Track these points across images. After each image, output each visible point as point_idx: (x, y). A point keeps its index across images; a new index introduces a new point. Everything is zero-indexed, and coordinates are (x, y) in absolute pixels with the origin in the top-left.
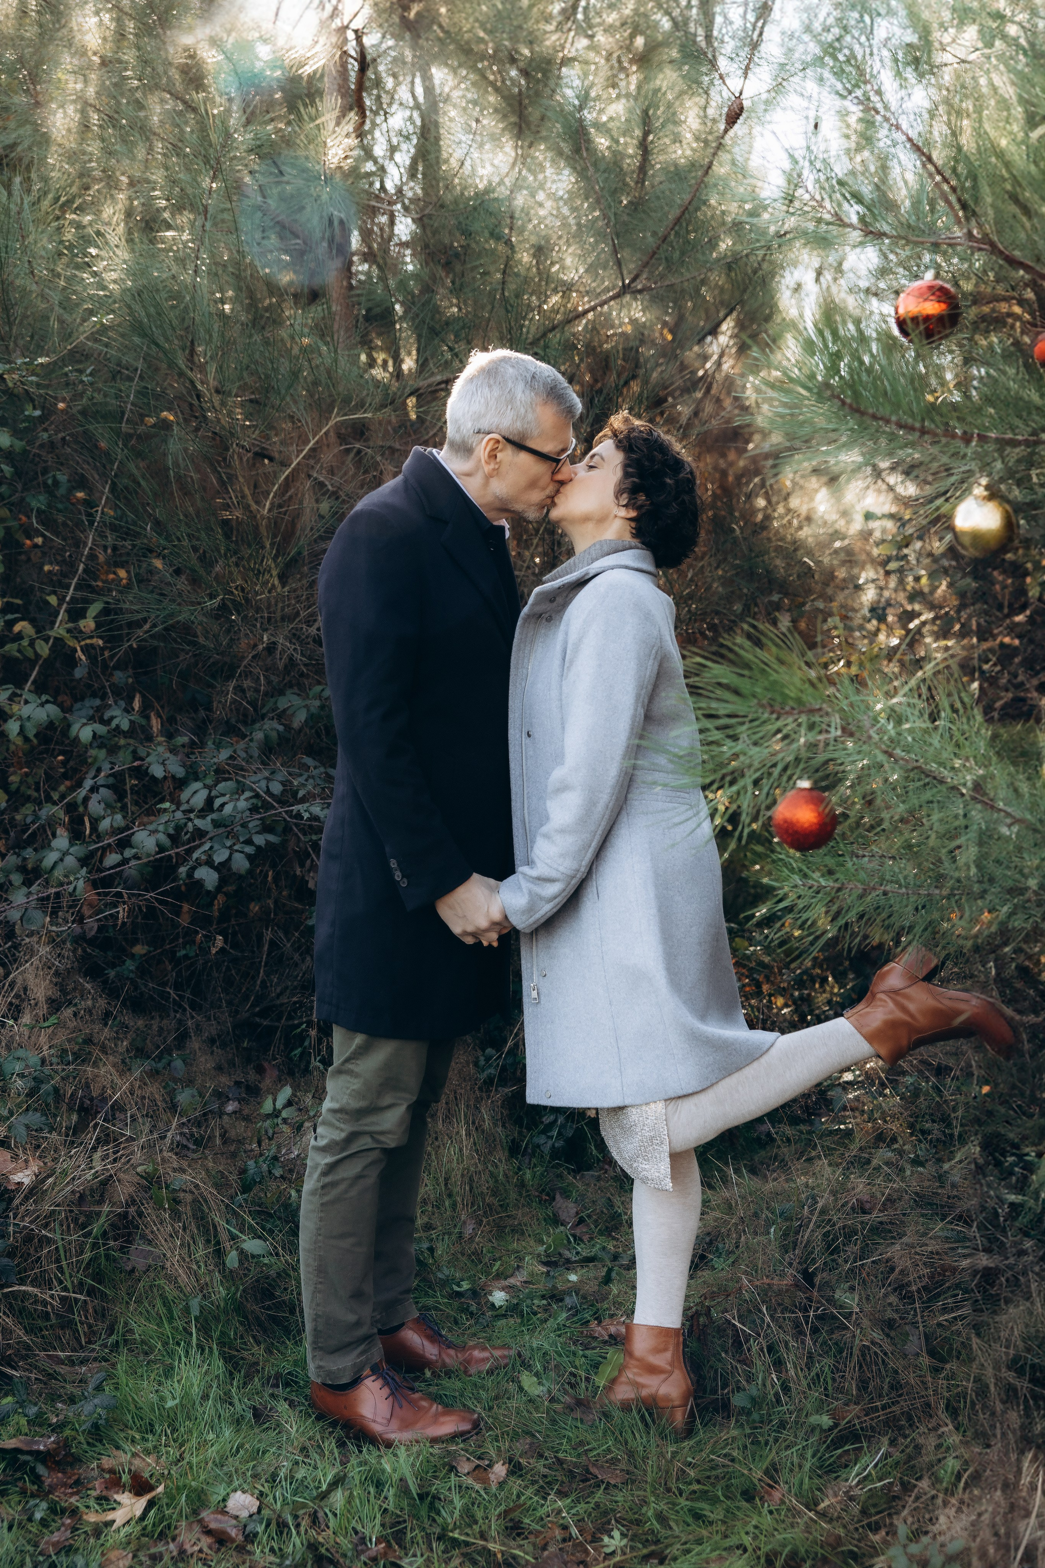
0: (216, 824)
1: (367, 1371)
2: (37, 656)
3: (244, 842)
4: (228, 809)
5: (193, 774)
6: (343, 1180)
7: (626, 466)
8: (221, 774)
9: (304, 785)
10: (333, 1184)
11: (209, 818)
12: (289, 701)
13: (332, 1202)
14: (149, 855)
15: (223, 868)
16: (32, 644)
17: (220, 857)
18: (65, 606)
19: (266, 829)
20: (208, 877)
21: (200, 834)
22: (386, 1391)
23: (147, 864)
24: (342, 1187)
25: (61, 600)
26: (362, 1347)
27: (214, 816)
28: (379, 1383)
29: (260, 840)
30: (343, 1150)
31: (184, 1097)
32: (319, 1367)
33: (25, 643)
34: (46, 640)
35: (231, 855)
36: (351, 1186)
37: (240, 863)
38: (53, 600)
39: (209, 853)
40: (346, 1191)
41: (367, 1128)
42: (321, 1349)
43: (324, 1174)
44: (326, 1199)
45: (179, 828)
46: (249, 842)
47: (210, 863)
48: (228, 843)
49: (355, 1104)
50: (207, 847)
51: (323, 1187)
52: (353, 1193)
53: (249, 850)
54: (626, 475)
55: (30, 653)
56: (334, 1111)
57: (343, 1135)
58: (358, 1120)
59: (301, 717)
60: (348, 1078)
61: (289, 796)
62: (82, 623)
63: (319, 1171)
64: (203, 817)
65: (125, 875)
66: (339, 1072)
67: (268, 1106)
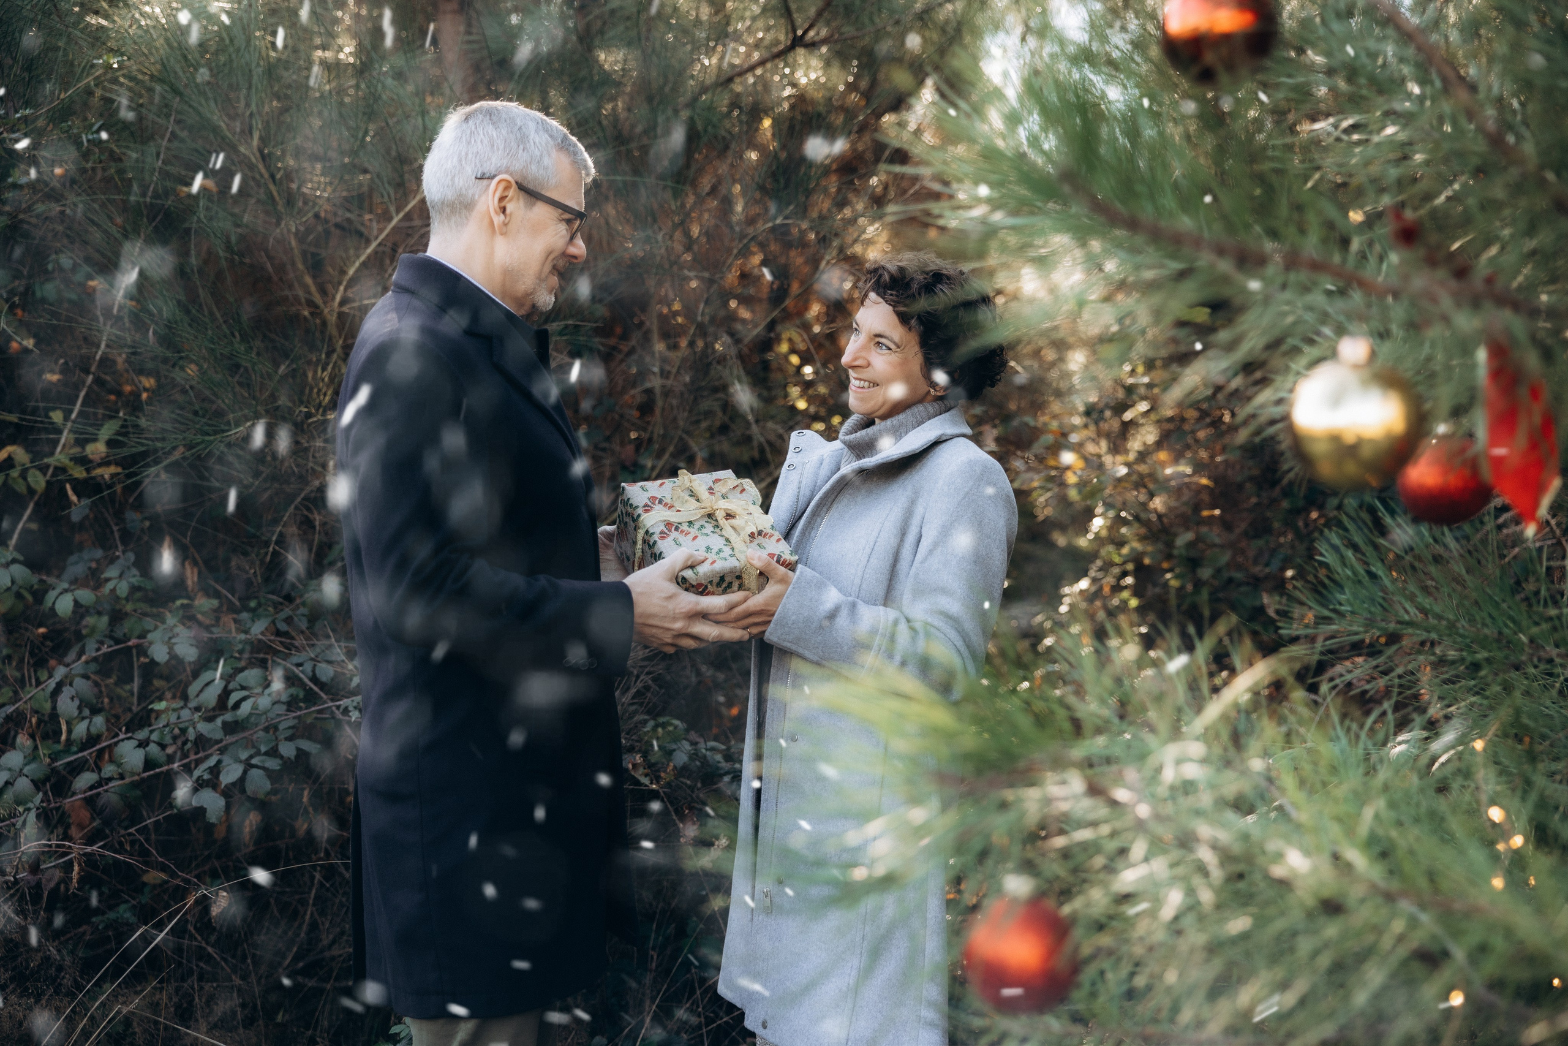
0: (231, 728)
2: (31, 491)
3: (266, 754)
4: (246, 708)
11: (219, 721)
14: (133, 774)
15: (233, 791)
16: (24, 475)
17: (231, 774)
18: (69, 424)
19: (302, 732)
20: (212, 804)
21: (204, 743)
23: (134, 785)
25: (66, 418)
27: (228, 717)
29: (289, 749)
33: (15, 473)
34: (43, 469)
35: (245, 772)
37: (258, 784)
38: (57, 416)
39: (216, 770)
46: (273, 753)
47: (215, 784)
48: (244, 755)
50: (212, 762)
53: (273, 764)
55: (21, 487)
62: (90, 449)
64: (210, 719)
65: (101, 802)
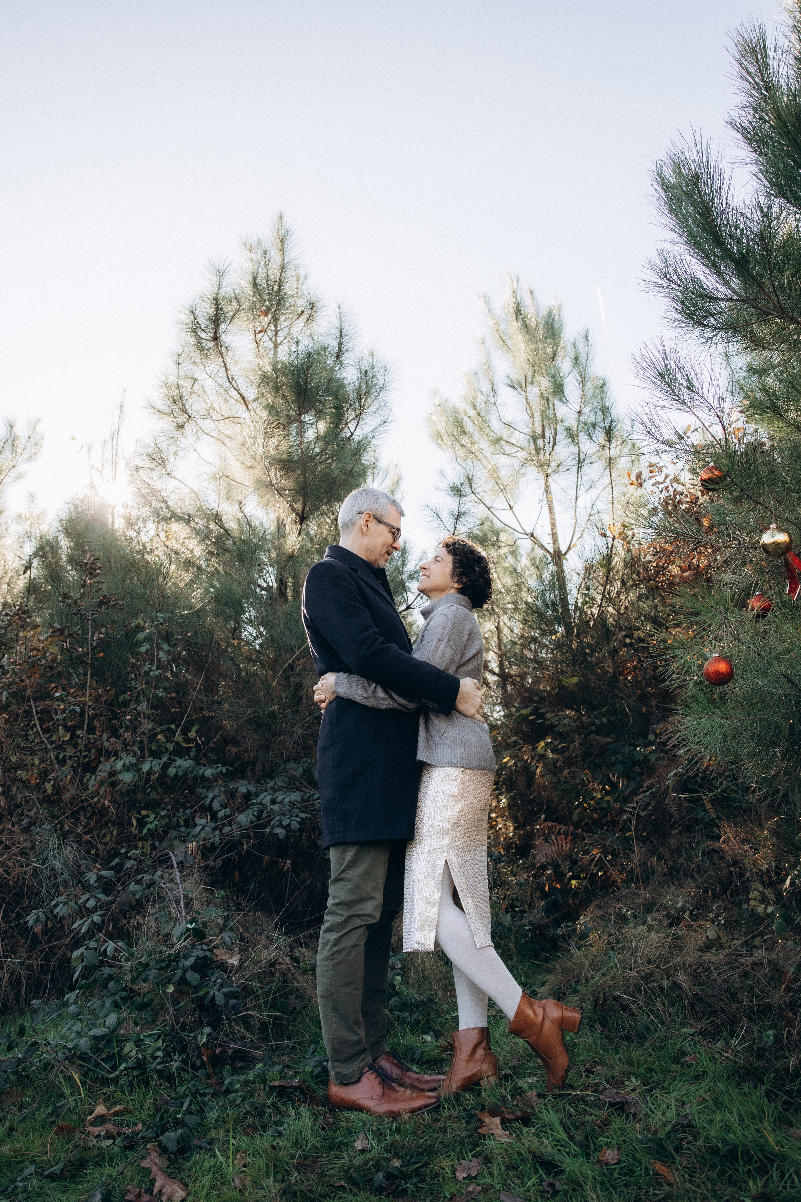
1: (367, 1069)
2: (167, 750)
6: (345, 948)
7: (454, 563)
10: (339, 952)
13: (339, 963)
15: (287, 828)
18: (180, 727)
20: (281, 832)
22: (378, 1080)
24: (345, 953)
26: (363, 1056)
28: (373, 1076)
30: (343, 928)
32: (337, 1073)
34: (171, 743)
35: (290, 822)
36: (350, 952)
39: (280, 821)
40: (347, 955)
41: (357, 913)
42: (338, 1061)
43: (334, 945)
44: (335, 961)
47: (281, 825)
49: (348, 898)
51: (333, 954)
52: (351, 956)
54: (455, 568)
56: (336, 905)
57: (343, 918)
58: (351, 908)
60: (344, 883)
62: (190, 734)
63: (330, 944)
66: (337, 880)
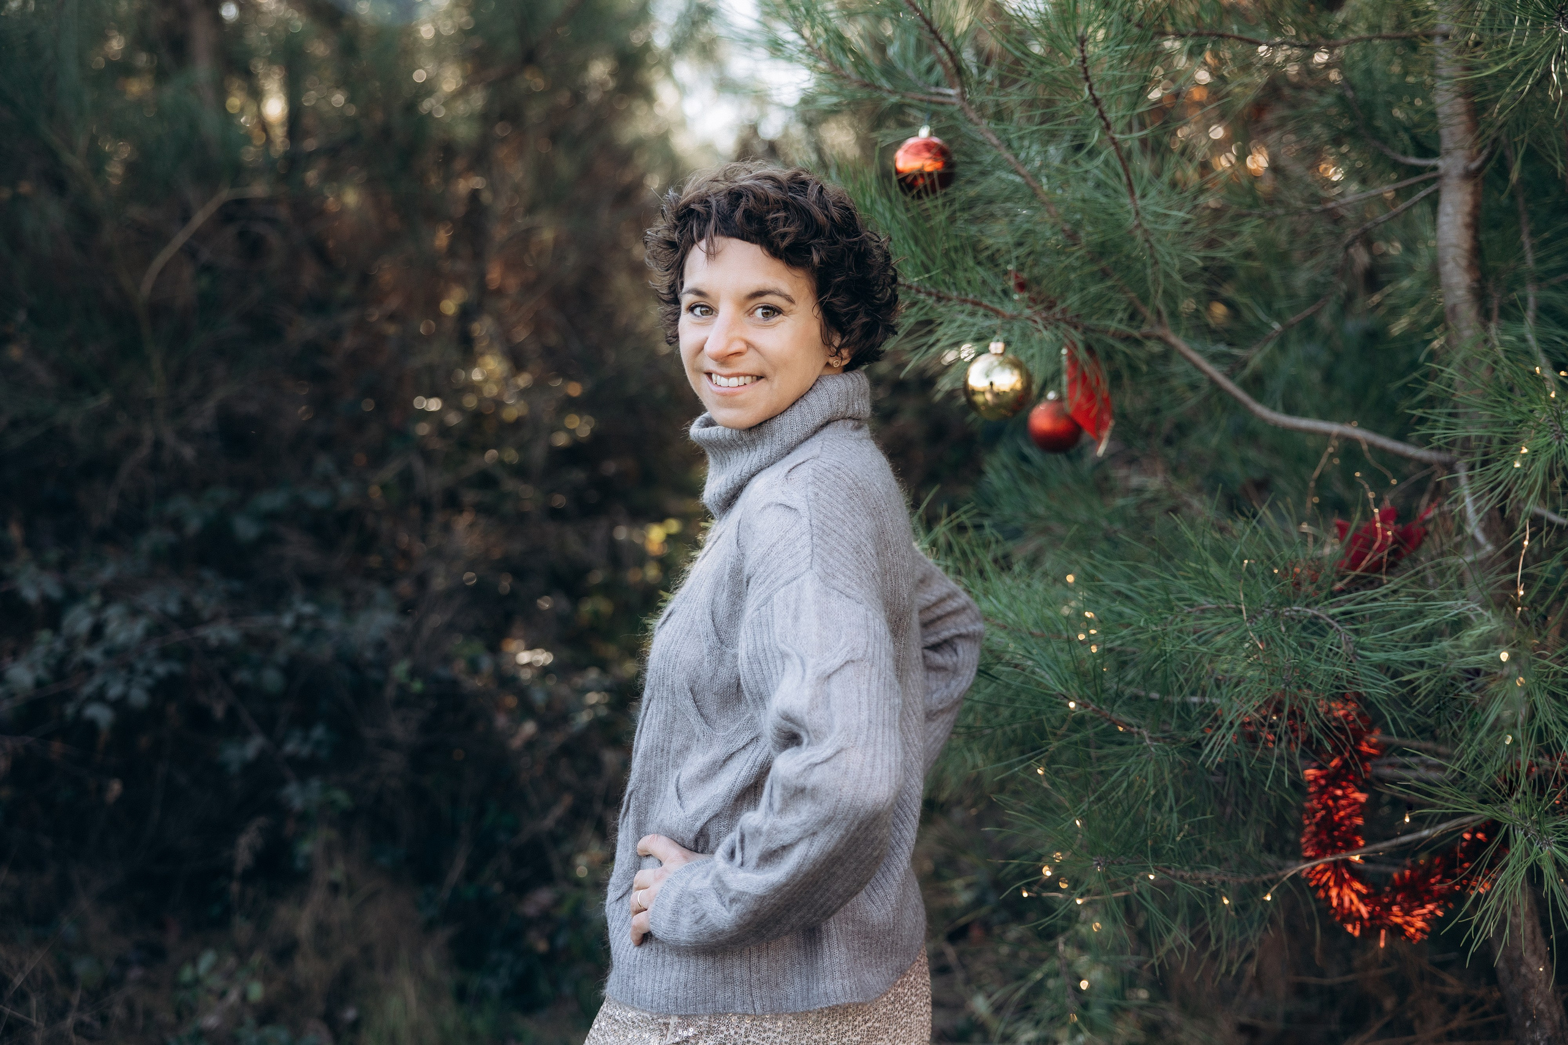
3: (142, 674)
5: (73, 596)
8: (109, 595)
9: (204, 602)
11: (98, 648)
12: (180, 504)
14: (25, 693)
15: (119, 705)
17: (115, 691)
19: (165, 655)
20: (101, 715)
21: (88, 667)
23: (22, 703)
27: (104, 645)
29: (161, 669)
31: (83, 968)
35: (127, 689)
37: (139, 697)
39: (101, 688)
45: (63, 660)
46: (148, 673)
47: (102, 699)
48: (124, 676)
50: (98, 681)
53: (149, 682)
59: (194, 525)
61: (189, 618)
64: (91, 647)
67: (187, 974)
